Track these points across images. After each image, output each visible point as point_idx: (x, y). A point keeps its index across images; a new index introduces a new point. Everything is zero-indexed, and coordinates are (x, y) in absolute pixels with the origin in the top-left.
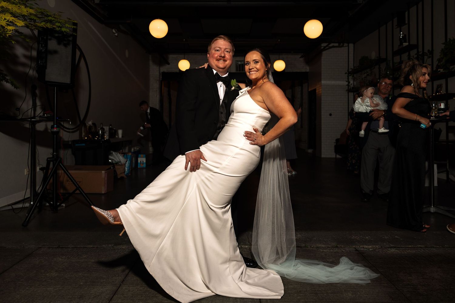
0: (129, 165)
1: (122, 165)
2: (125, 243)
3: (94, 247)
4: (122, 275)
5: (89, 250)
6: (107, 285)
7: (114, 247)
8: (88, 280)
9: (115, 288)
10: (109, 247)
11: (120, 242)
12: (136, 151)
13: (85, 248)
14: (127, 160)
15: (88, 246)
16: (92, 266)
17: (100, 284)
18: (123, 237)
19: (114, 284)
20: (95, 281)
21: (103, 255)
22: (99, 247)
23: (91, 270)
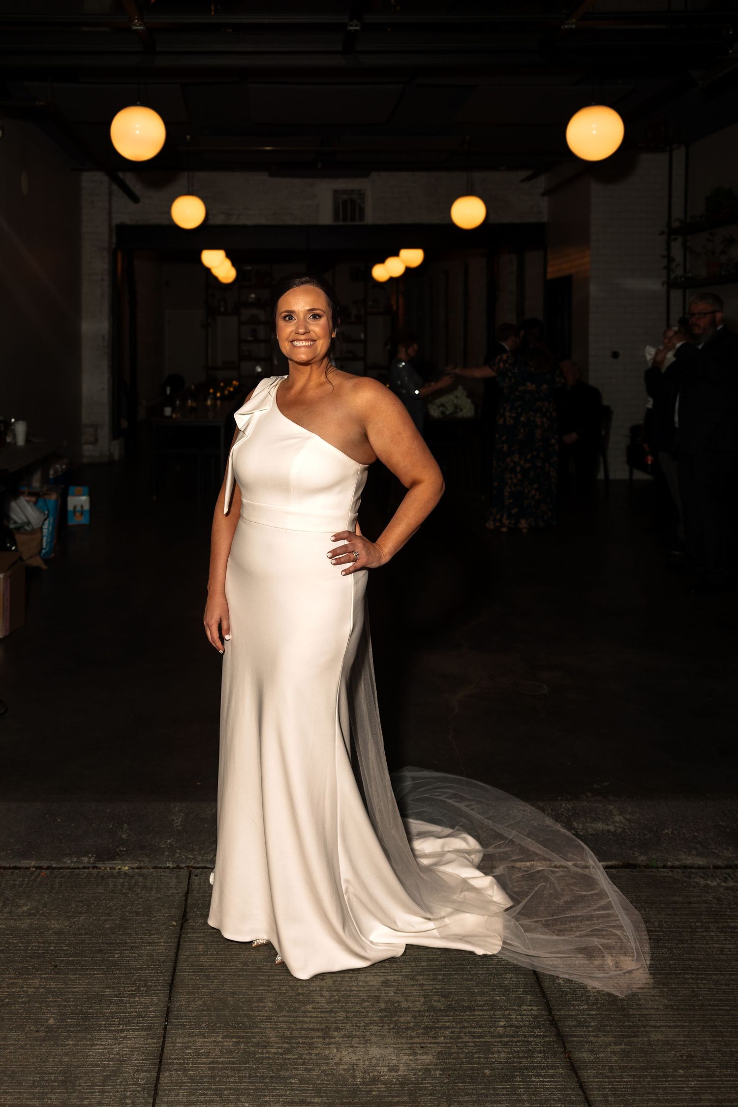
0: (50, 529)
1: (33, 531)
2: (124, 849)
3: (40, 868)
4: (156, 986)
5: (31, 879)
6: (128, 1030)
7: (98, 865)
8: (65, 1006)
9: (154, 1043)
10: (84, 865)
11: (111, 845)
12: (60, 473)
13: (17, 871)
14: (46, 516)
15: (22, 862)
16: (59, 946)
17: (105, 1024)
18: (112, 823)
19: (146, 1027)
20: (87, 1010)
21: (78, 902)
22: (54, 866)
23: (61, 963)
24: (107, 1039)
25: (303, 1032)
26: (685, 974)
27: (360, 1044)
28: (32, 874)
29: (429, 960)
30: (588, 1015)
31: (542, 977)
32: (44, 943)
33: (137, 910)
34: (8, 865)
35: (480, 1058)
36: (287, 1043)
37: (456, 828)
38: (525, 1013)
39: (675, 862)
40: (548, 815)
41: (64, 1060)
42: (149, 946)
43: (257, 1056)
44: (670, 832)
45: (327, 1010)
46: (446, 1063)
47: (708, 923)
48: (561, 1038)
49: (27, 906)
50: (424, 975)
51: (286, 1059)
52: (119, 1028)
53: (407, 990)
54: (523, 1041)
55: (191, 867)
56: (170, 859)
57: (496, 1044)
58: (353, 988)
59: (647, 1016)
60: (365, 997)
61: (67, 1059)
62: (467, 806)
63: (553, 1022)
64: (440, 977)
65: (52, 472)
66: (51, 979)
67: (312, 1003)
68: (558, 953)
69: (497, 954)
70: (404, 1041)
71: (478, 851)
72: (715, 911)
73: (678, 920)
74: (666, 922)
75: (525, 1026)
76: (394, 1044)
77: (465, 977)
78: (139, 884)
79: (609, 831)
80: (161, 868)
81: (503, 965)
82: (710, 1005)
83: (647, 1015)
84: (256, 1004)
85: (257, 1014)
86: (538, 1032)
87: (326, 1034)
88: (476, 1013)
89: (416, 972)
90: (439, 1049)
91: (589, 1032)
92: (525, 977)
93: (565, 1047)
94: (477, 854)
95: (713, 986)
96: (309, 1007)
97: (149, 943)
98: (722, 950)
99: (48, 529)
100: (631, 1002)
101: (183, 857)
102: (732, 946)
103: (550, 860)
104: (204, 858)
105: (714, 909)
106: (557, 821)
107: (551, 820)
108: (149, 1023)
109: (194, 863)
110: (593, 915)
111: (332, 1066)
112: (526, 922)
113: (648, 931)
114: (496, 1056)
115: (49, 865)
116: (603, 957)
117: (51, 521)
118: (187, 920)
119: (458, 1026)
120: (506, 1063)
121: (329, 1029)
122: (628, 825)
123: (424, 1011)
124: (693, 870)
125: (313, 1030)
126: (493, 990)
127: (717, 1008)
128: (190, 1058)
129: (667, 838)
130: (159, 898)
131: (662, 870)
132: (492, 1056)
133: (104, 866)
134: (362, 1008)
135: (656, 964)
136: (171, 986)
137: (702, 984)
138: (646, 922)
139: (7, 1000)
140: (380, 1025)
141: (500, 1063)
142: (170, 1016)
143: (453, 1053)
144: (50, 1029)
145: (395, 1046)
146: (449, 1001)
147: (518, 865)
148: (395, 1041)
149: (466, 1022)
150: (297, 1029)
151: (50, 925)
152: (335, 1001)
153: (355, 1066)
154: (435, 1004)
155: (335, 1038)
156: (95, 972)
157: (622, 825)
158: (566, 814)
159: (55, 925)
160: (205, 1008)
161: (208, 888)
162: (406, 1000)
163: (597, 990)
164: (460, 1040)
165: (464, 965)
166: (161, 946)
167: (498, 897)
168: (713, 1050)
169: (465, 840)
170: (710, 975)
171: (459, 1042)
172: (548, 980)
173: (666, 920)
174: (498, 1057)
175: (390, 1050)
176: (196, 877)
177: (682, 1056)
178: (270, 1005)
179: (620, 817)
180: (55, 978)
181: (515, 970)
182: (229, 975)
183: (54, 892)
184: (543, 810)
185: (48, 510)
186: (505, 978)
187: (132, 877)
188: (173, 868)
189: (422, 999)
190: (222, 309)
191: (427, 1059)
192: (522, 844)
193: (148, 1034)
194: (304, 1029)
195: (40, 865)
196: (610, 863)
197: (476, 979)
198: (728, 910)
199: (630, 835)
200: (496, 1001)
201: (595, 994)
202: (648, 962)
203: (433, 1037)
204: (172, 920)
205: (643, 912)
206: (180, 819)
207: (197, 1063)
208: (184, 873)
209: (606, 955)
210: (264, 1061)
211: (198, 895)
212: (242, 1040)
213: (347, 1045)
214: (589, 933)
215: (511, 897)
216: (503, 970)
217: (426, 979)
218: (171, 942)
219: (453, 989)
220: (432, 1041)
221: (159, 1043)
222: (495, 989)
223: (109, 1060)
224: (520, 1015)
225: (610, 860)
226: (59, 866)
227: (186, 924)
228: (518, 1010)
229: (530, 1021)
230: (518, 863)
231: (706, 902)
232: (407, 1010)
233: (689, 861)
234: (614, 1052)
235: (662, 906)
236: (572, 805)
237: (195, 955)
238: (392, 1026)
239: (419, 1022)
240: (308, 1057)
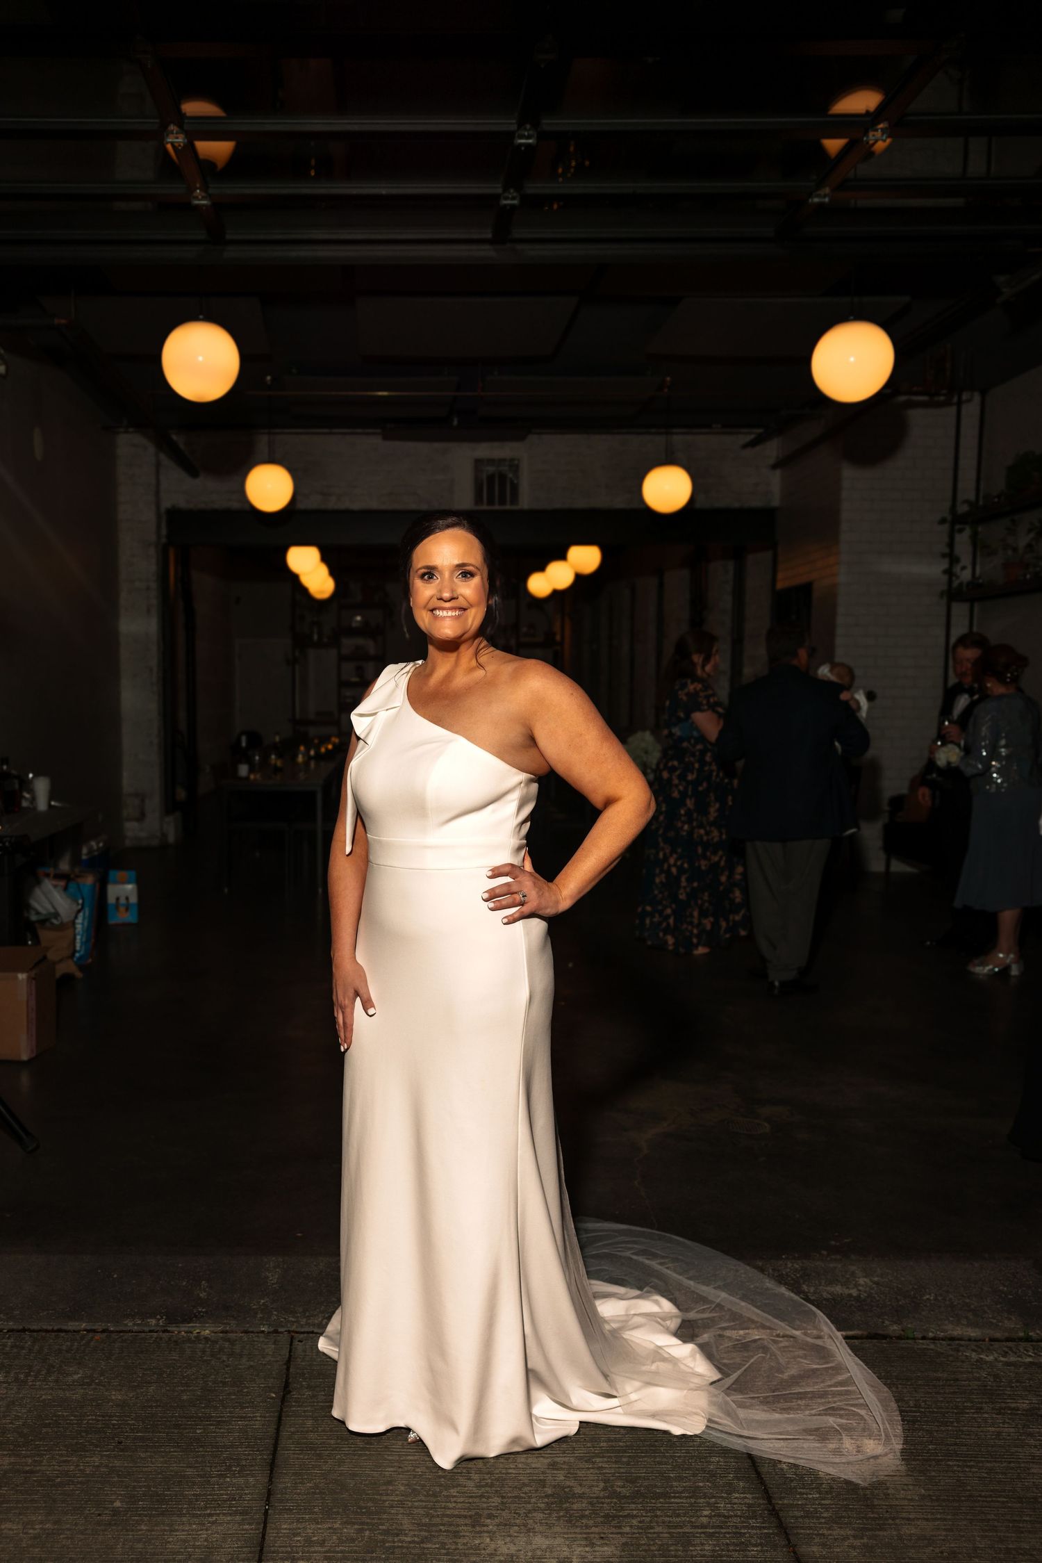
0: (86, 924)
1: (62, 927)
2: (203, 1310)
3: (94, 1331)
4: (252, 1466)
5: (82, 1344)
6: (218, 1515)
7: (169, 1329)
8: (134, 1487)
9: (252, 1529)
10: (152, 1329)
11: (185, 1306)
12: (96, 853)
13: (62, 1334)
14: (80, 907)
15: (69, 1324)
16: (123, 1420)
17: (187, 1508)
18: (186, 1280)
19: (241, 1511)
20: (163, 1491)
21: (146, 1370)
22: (112, 1329)
23: (126, 1439)
24: (190, 1524)
25: (446, 1519)
26: (949, 1460)
27: (520, 1533)
28: (83, 1338)
29: (609, 1440)
30: (819, 1504)
31: (759, 1461)
32: (103, 1417)
33: (224, 1380)
34: (50, 1328)
35: (677, 1550)
36: (425, 1531)
37: (645, 1290)
38: (736, 1501)
39: (938, 1333)
40: (769, 1276)
41: (136, 1547)
42: (241, 1421)
43: (387, 1545)
44: (932, 1298)
45: (477, 1494)
46: (633, 1556)
47: (982, 1403)
48: (783, 1529)
49: (78, 1373)
50: (603, 1457)
51: (424, 1548)
52: (206, 1512)
53: (580, 1473)
54: (735, 1533)
55: (293, 1331)
56: (265, 1322)
57: (698, 1535)
58: (510, 1471)
59: (898, 1508)
60: (526, 1481)
61: (140, 1545)
62: (661, 1264)
63: (774, 1512)
64: (625, 1460)
65: (85, 850)
66: (115, 1457)
67: (457, 1487)
68: (781, 1433)
69: (700, 1434)
70: (578, 1530)
71: (676, 1317)
72: (990, 1390)
73: (942, 1399)
74: (925, 1401)
75: (736, 1516)
76: (564, 1533)
77: (658, 1460)
78: (225, 1350)
79: (850, 1295)
80: (252, 1332)
81: (707, 1447)
82: (980, 1496)
83: (898, 1505)
84: (384, 1488)
85: (385, 1498)
86: (754, 1523)
87: (476, 1521)
88: (673, 1500)
89: (593, 1453)
90: (624, 1540)
91: (820, 1523)
92: (736, 1460)
93: (789, 1540)
94: (674, 1319)
95: (986, 1475)
96: (453, 1492)
97: (241, 1417)
98: (999, 1434)
99: (83, 924)
100: (877, 1491)
101: (282, 1320)
102: (1012, 1430)
103: (770, 1328)
104: (310, 1321)
105: (989, 1388)
106: (780, 1283)
107: (773, 1282)
108: (244, 1507)
109: (297, 1327)
110: (828, 1391)
111: (484, 1557)
112: (739, 1397)
113: (901, 1411)
114: (698, 1548)
115: (104, 1328)
116: (841, 1439)
117: (87, 913)
118: (290, 1392)
119: (649, 1514)
120: (712, 1556)
121: (481, 1515)
122: (875, 1289)
123: (604, 1497)
124: (963, 1343)
125: (459, 1516)
126: (694, 1475)
127: (990, 1499)
128: (299, 1547)
129: (928, 1305)
130: (251, 1366)
131: (921, 1341)
132: (694, 1549)
133: (178, 1329)
134: (523, 1493)
135: (910, 1449)
136: (272, 1465)
137: (970, 1472)
138: (897, 1401)
139: (59, 1480)
140: (546, 1512)
141: (704, 1556)
142: (271, 1499)
143: (642, 1545)
144: (116, 1512)
145: (566, 1536)
146: (637, 1487)
147: (728, 1333)
148: (566, 1531)
149: (659, 1510)
150: (438, 1516)
151: (110, 1396)
152: (487, 1485)
153: (514, 1557)
154: (618, 1490)
155: (487, 1526)
156: (172, 1450)
157: (868, 1289)
158: (792, 1275)
159: (116, 1396)
160: (318, 1491)
161: (316, 1355)
162: (581, 1485)
163: (831, 1477)
164: (652, 1531)
165: (656, 1446)
166: (257, 1420)
167: (702, 1368)
168: (983, 1546)
169: (657, 1302)
170: (982, 1462)
171: (649, 1533)
172: (766, 1465)
173: (924, 1399)
174: (701, 1550)
175: (559, 1541)
176: (299, 1343)
177: (942, 1552)
178: (402, 1488)
179: (865, 1280)
180: (121, 1456)
181: (723, 1453)
182: (348, 1454)
183: (113, 1359)
184: (762, 1270)
185: (83, 899)
186: (710, 1462)
187: (216, 1342)
188: (269, 1333)
189: (602, 1485)
190: (316, 637)
191: (608, 1550)
192: (733, 1309)
193: (243, 1520)
194: (448, 1516)
195: (94, 1328)
196: (851, 1333)
197: (673, 1462)
198: (1009, 1389)
199: (879, 1301)
200: (698, 1487)
201: (829, 1481)
202: (900, 1447)
203: (615, 1527)
204: (271, 1392)
205: (894, 1389)
206: (277, 1276)
207: (308, 1552)
208: (284, 1338)
209: (844, 1437)
210: (396, 1550)
211: (303, 1364)
212: (366, 1527)
213: (504, 1534)
214: (822, 1412)
215: (719, 1369)
216: (708, 1453)
217: (606, 1462)
218: (270, 1417)
219: (641, 1473)
220: (614, 1530)
221: (258, 1529)
222: (698, 1474)
223: (194, 1547)
224: (731, 1504)
225: (851, 1330)
226: (118, 1329)
227: (289, 1396)
228: (726, 1498)
229: (743, 1510)
230: (728, 1331)
231: (978, 1379)
232: (581, 1496)
233: (958, 1332)
234: (854, 1548)
235: (920, 1382)
236: (801, 1264)
237: (302, 1431)
238: (562, 1514)
239: (597, 1510)
240: (453, 1547)
